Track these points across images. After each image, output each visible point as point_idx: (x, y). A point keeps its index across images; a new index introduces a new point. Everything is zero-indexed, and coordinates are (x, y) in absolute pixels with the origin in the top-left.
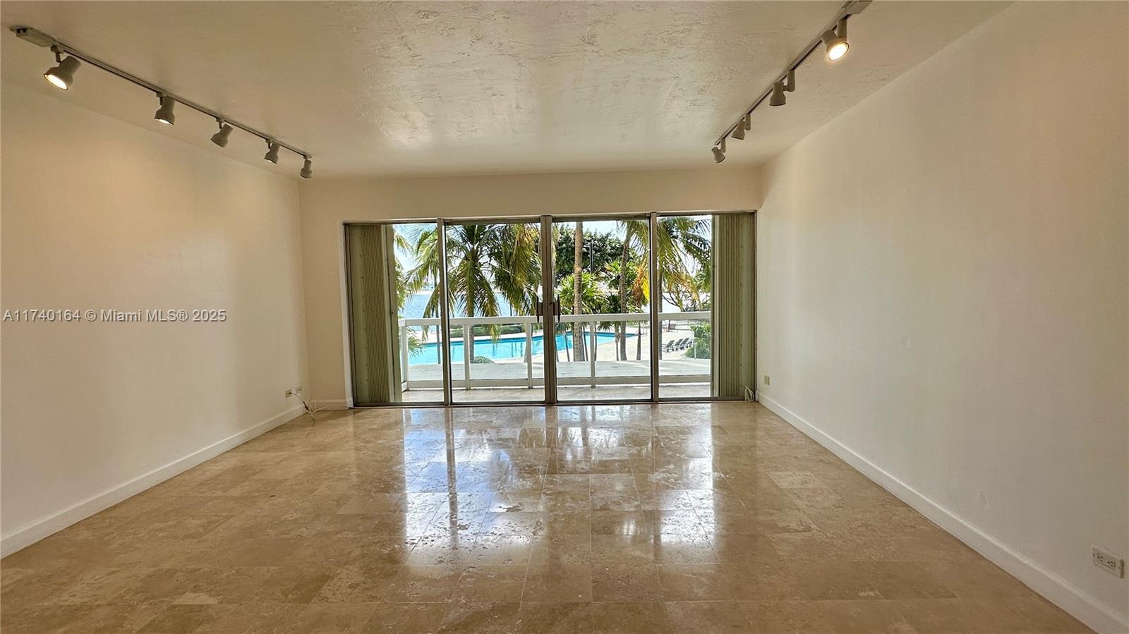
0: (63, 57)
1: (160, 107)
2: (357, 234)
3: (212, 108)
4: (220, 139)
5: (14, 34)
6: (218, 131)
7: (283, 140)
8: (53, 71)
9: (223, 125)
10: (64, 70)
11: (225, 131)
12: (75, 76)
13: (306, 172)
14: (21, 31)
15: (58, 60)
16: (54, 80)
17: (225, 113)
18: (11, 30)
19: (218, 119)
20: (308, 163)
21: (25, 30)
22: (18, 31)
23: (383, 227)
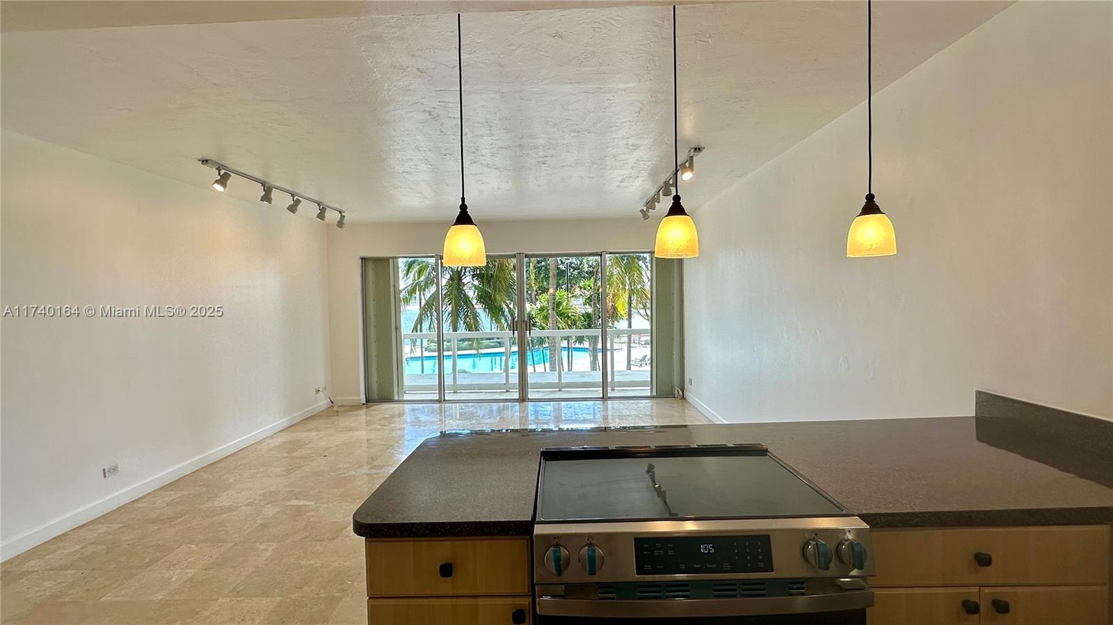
0: (222, 172)
1: (264, 193)
2: (370, 265)
3: (288, 187)
4: (293, 209)
5: (200, 162)
6: (292, 203)
7: (329, 204)
8: (217, 182)
9: (295, 199)
10: (223, 180)
11: (297, 203)
12: (228, 183)
13: (340, 224)
14: (205, 161)
15: (219, 175)
16: (218, 187)
17: (296, 191)
18: (199, 160)
19: (293, 195)
20: (343, 217)
21: (207, 161)
22: (203, 161)
23: (391, 260)
